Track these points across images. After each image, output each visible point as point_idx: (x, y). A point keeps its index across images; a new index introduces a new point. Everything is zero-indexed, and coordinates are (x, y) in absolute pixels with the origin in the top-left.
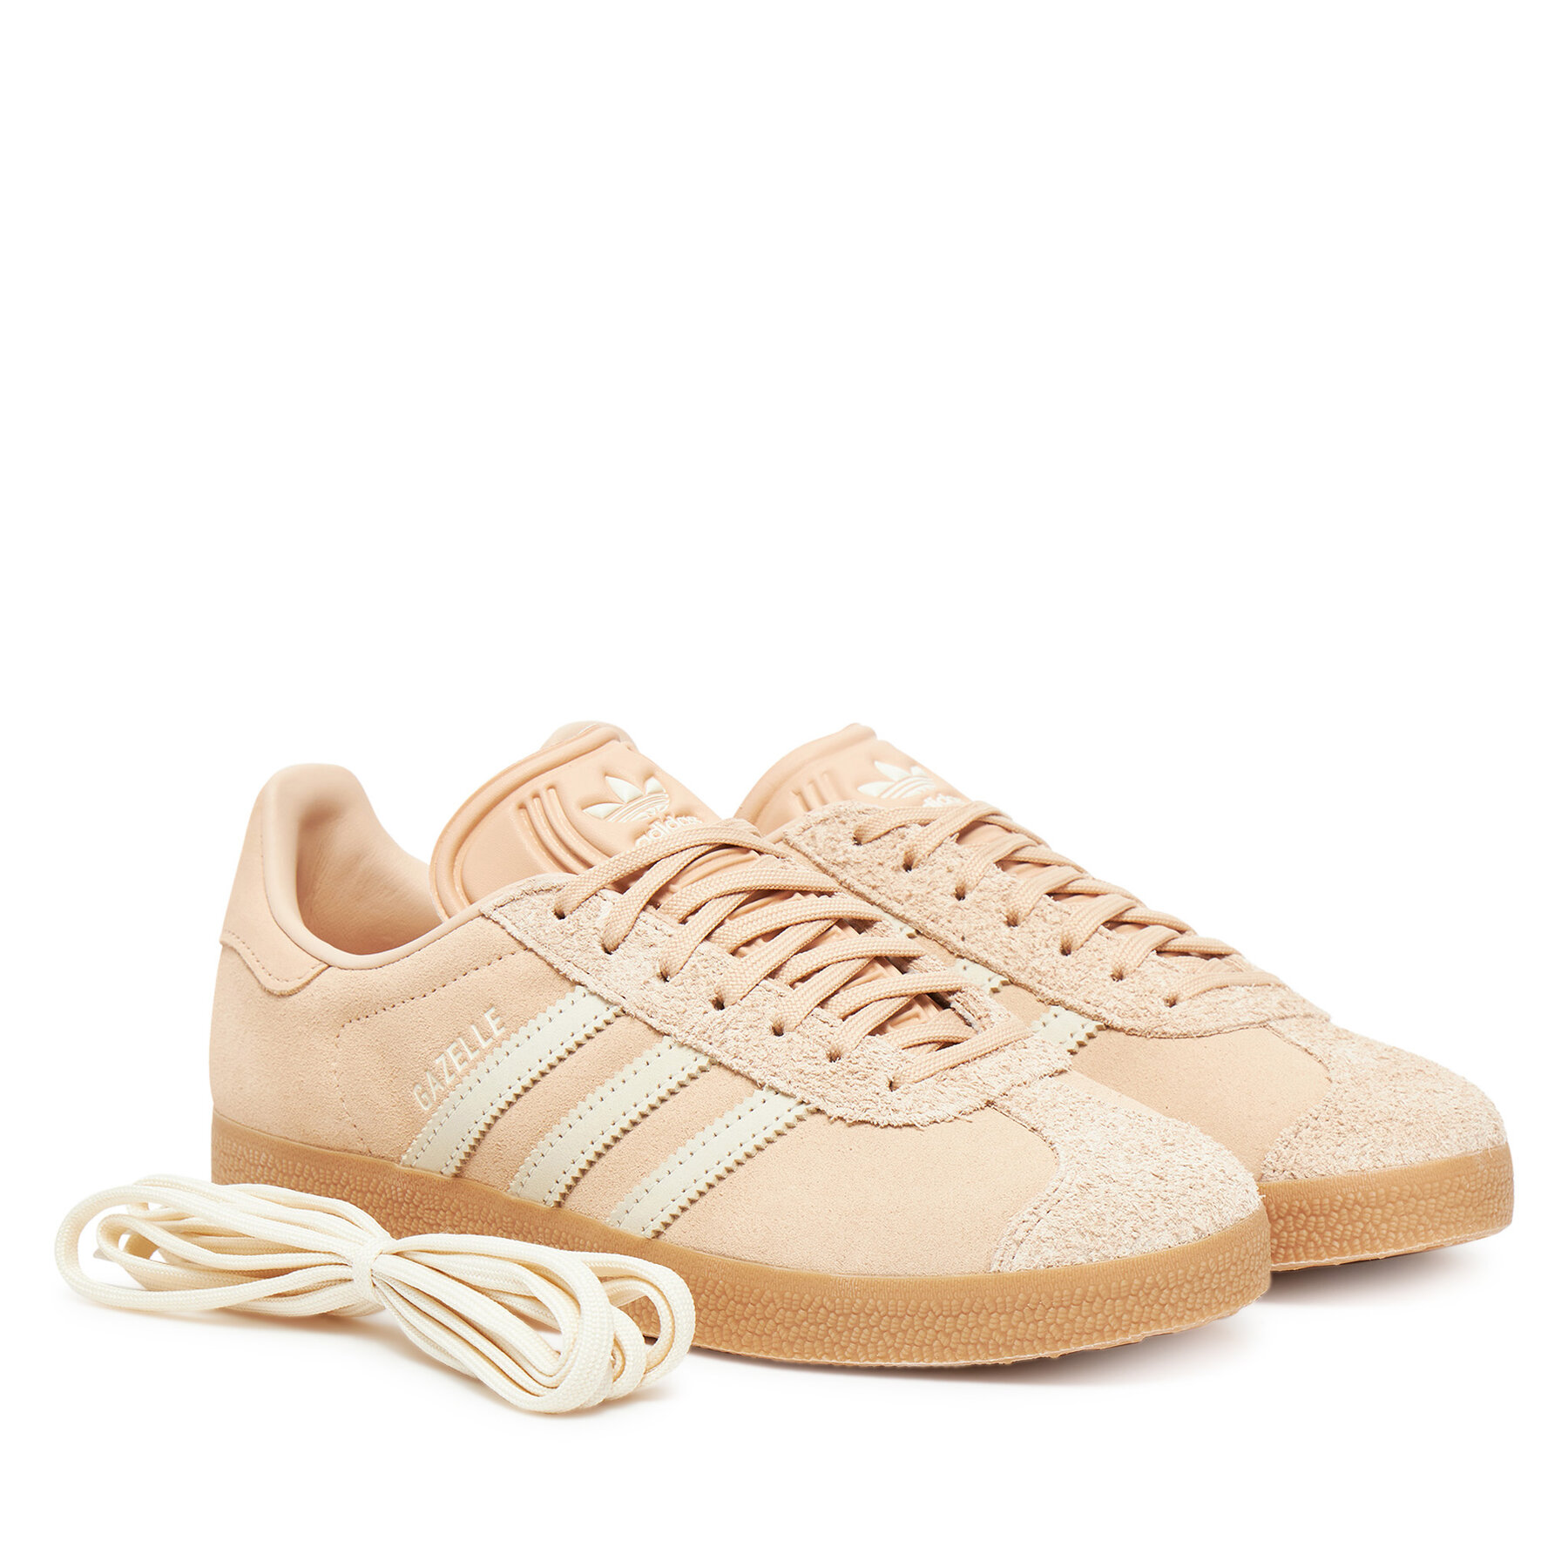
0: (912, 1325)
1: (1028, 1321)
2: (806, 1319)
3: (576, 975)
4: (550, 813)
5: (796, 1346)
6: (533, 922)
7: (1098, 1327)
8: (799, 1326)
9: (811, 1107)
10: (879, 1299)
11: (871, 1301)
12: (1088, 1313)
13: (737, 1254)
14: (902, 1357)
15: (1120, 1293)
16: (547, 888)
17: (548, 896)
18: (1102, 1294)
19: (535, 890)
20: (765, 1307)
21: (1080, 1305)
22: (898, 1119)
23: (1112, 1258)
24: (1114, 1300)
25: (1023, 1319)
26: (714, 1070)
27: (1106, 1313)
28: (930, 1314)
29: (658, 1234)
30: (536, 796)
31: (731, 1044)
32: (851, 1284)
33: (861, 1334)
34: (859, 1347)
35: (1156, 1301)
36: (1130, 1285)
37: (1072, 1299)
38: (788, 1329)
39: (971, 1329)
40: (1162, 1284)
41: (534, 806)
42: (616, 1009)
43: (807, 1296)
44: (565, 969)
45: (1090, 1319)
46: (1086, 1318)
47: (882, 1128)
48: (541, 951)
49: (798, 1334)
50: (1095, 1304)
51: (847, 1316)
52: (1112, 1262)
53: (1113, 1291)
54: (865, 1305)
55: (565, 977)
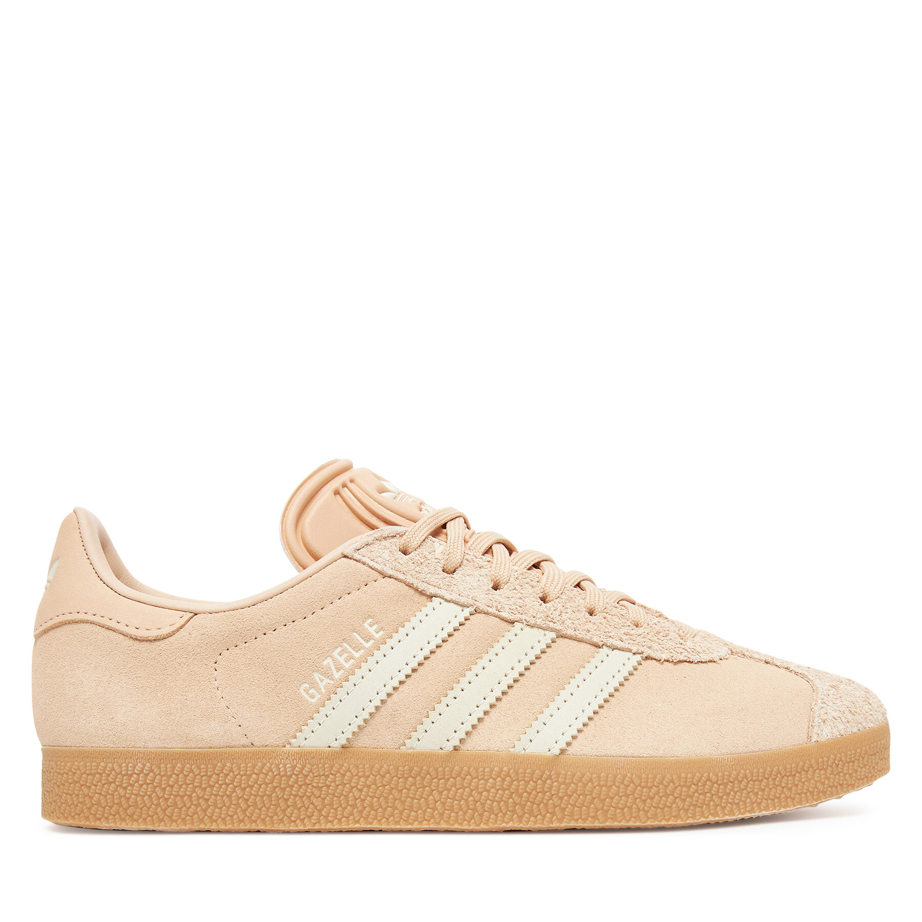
0: (767, 785)
2: (697, 791)
3: (431, 590)
4: (359, 495)
5: (690, 811)
6: (389, 558)
8: (691, 797)
9: (645, 655)
10: (747, 769)
11: (742, 771)
13: (636, 754)
14: (762, 808)
16: (392, 535)
17: (394, 540)
20: (666, 787)
21: (859, 760)
22: (707, 658)
23: (867, 728)
25: (832, 772)
26: (560, 641)
28: (779, 775)
29: (563, 751)
30: (344, 486)
31: (568, 622)
32: (728, 761)
33: (735, 796)
34: (734, 805)
37: (855, 755)
38: (684, 800)
41: (345, 492)
42: (472, 609)
43: (697, 774)
44: (422, 586)
47: (695, 663)
48: (401, 576)
49: (691, 803)
51: (726, 784)
54: (738, 775)
55: (422, 593)
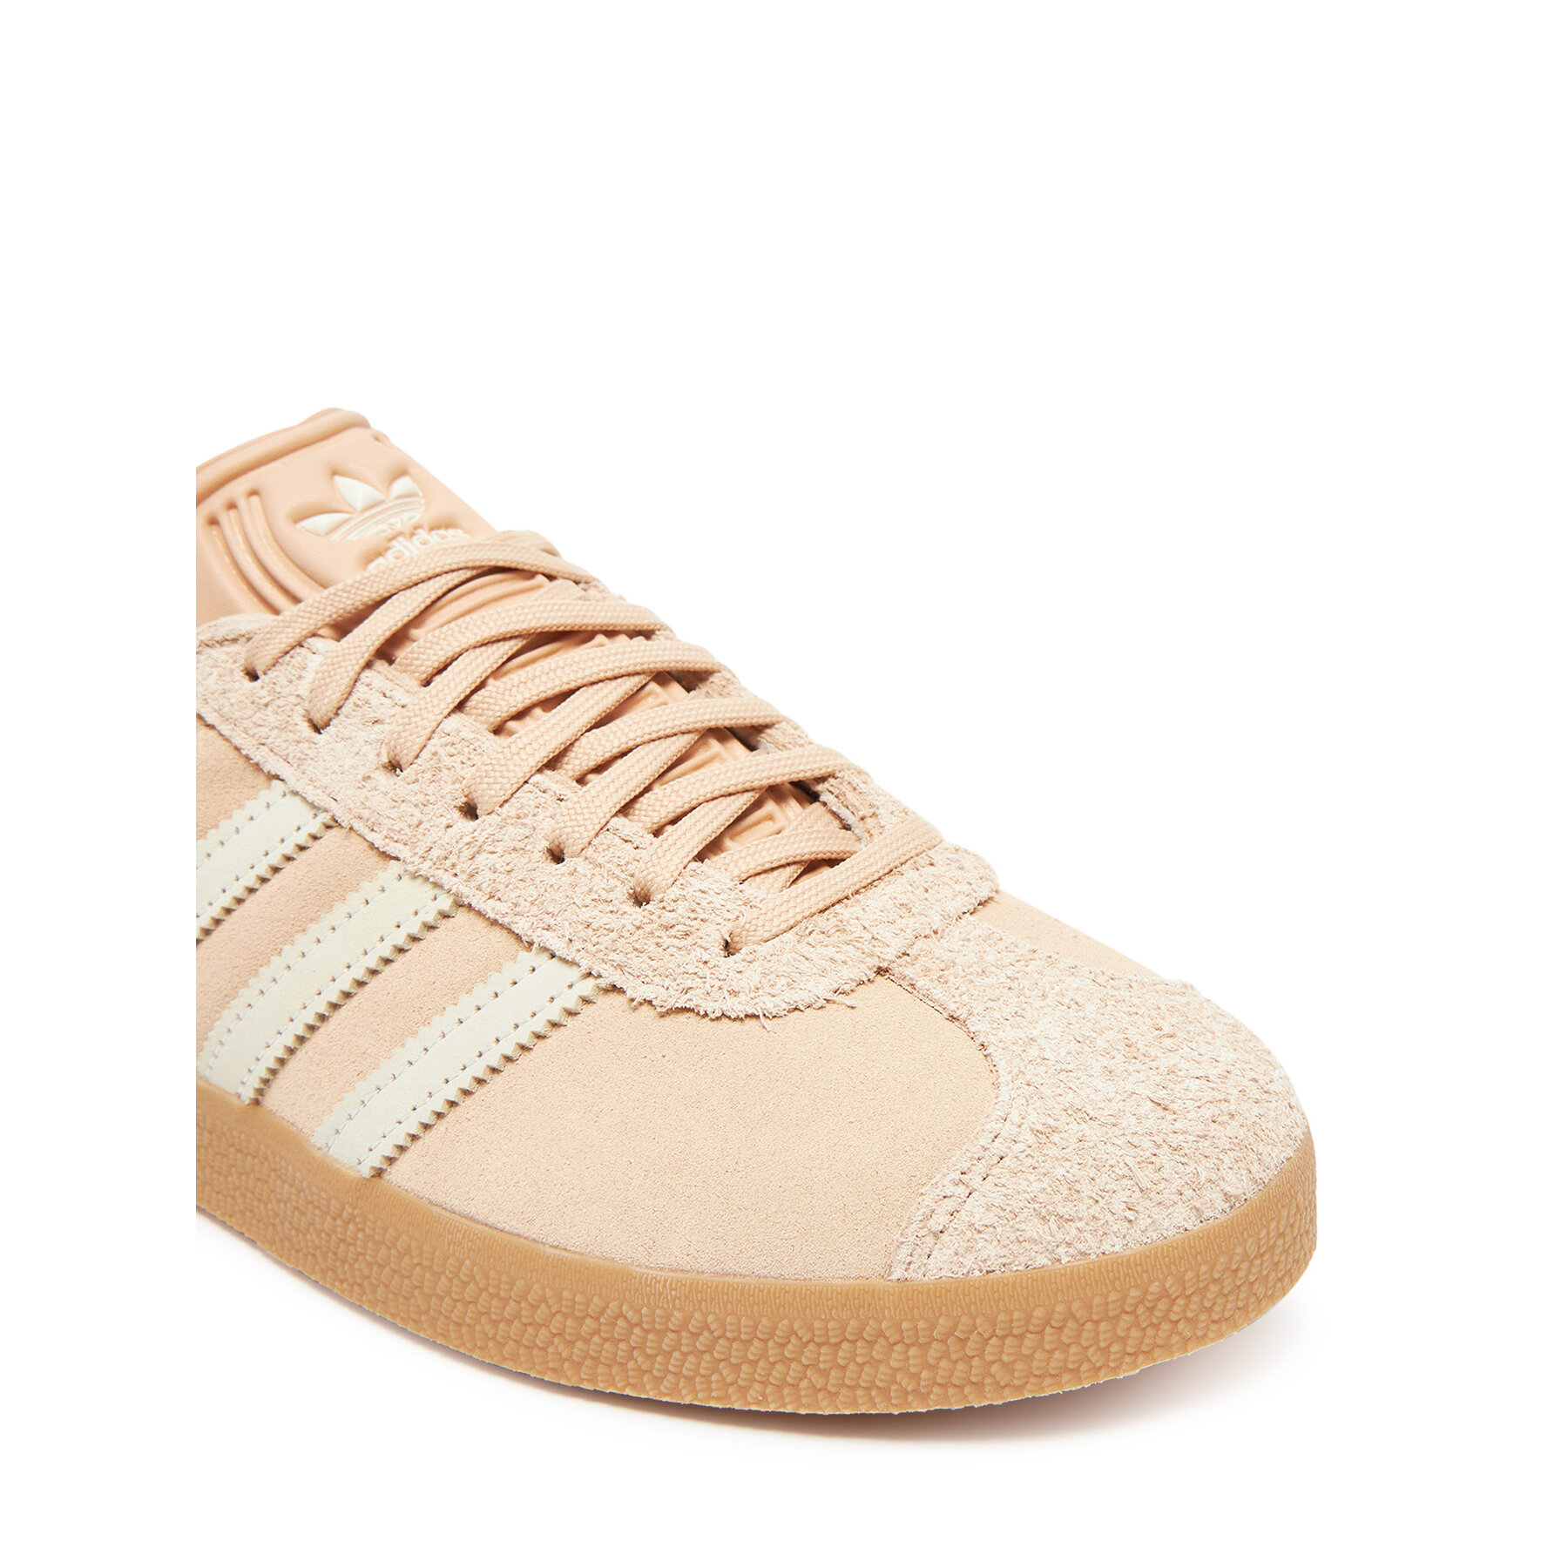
0: (764, 1355)
1: (954, 1357)
2: (597, 1332)
3: (272, 764)
4: (250, 529)
5: (584, 1369)
6: (215, 687)
7: (1071, 1366)
8: (587, 1341)
9: (603, 983)
10: (710, 1313)
11: (697, 1315)
12: (1053, 1346)
13: (491, 1220)
14: (750, 1399)
15: (1107, 1311)
16: (233, 636)
17: (234, 648)
18: (1078, 1316)
19: (217, 639)
20: (534, 1307)
21: (1041, 1333)
22: (737, 1007)
24: (1097, 1323)
25: (946, 1355)
26: (462, 917)
27: (1085, 1344)
28: (793, 1339)
29: (379, 1173)
30: (232, 506)
31: (485, 877)
32: (665, 1286)
33: (683, 1362)
34: (682, 1380)
35: (1166, 1317)
36: (1123, 1300)
37: (1028, 1323)
38: (571, 1344)
39: (861, 1365)
40: (1174, 1290)
41: (227, 519)
42: (324, 818)
43: (596, 1299)
44: (258, 755)
45: (1057, 1355)
46: (1051, 1352)
47: (712, 1020)
48: (225, 729)
49: (587, 1352)
50: (1066, 1331)
51: (662, 1334)
52: (1093, 1263)
53: (1095, 1310)
54: (688, 1319)
55: (257, 767)
